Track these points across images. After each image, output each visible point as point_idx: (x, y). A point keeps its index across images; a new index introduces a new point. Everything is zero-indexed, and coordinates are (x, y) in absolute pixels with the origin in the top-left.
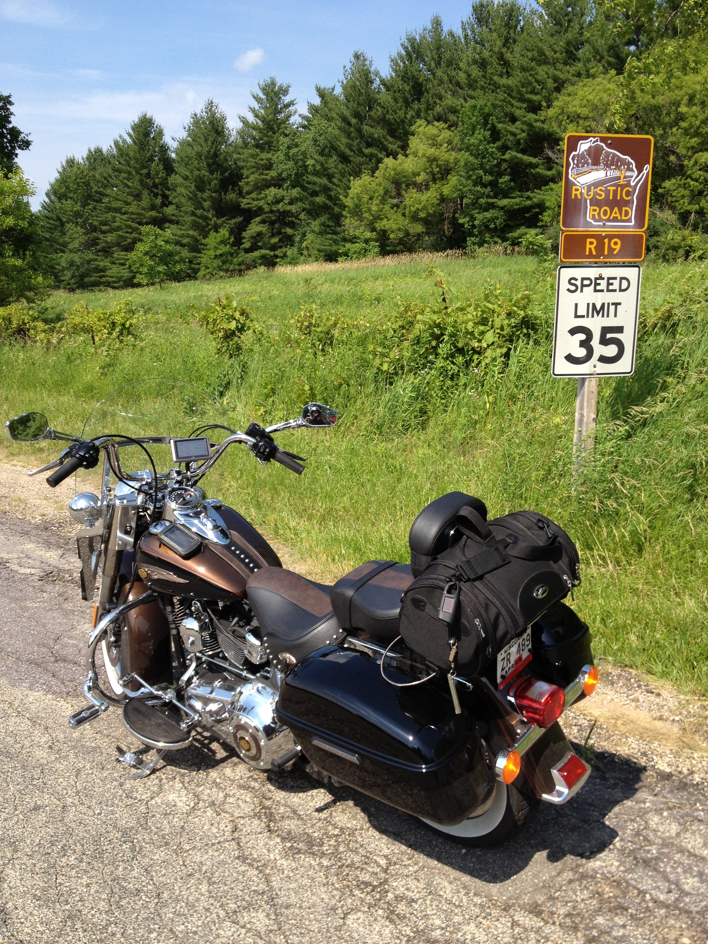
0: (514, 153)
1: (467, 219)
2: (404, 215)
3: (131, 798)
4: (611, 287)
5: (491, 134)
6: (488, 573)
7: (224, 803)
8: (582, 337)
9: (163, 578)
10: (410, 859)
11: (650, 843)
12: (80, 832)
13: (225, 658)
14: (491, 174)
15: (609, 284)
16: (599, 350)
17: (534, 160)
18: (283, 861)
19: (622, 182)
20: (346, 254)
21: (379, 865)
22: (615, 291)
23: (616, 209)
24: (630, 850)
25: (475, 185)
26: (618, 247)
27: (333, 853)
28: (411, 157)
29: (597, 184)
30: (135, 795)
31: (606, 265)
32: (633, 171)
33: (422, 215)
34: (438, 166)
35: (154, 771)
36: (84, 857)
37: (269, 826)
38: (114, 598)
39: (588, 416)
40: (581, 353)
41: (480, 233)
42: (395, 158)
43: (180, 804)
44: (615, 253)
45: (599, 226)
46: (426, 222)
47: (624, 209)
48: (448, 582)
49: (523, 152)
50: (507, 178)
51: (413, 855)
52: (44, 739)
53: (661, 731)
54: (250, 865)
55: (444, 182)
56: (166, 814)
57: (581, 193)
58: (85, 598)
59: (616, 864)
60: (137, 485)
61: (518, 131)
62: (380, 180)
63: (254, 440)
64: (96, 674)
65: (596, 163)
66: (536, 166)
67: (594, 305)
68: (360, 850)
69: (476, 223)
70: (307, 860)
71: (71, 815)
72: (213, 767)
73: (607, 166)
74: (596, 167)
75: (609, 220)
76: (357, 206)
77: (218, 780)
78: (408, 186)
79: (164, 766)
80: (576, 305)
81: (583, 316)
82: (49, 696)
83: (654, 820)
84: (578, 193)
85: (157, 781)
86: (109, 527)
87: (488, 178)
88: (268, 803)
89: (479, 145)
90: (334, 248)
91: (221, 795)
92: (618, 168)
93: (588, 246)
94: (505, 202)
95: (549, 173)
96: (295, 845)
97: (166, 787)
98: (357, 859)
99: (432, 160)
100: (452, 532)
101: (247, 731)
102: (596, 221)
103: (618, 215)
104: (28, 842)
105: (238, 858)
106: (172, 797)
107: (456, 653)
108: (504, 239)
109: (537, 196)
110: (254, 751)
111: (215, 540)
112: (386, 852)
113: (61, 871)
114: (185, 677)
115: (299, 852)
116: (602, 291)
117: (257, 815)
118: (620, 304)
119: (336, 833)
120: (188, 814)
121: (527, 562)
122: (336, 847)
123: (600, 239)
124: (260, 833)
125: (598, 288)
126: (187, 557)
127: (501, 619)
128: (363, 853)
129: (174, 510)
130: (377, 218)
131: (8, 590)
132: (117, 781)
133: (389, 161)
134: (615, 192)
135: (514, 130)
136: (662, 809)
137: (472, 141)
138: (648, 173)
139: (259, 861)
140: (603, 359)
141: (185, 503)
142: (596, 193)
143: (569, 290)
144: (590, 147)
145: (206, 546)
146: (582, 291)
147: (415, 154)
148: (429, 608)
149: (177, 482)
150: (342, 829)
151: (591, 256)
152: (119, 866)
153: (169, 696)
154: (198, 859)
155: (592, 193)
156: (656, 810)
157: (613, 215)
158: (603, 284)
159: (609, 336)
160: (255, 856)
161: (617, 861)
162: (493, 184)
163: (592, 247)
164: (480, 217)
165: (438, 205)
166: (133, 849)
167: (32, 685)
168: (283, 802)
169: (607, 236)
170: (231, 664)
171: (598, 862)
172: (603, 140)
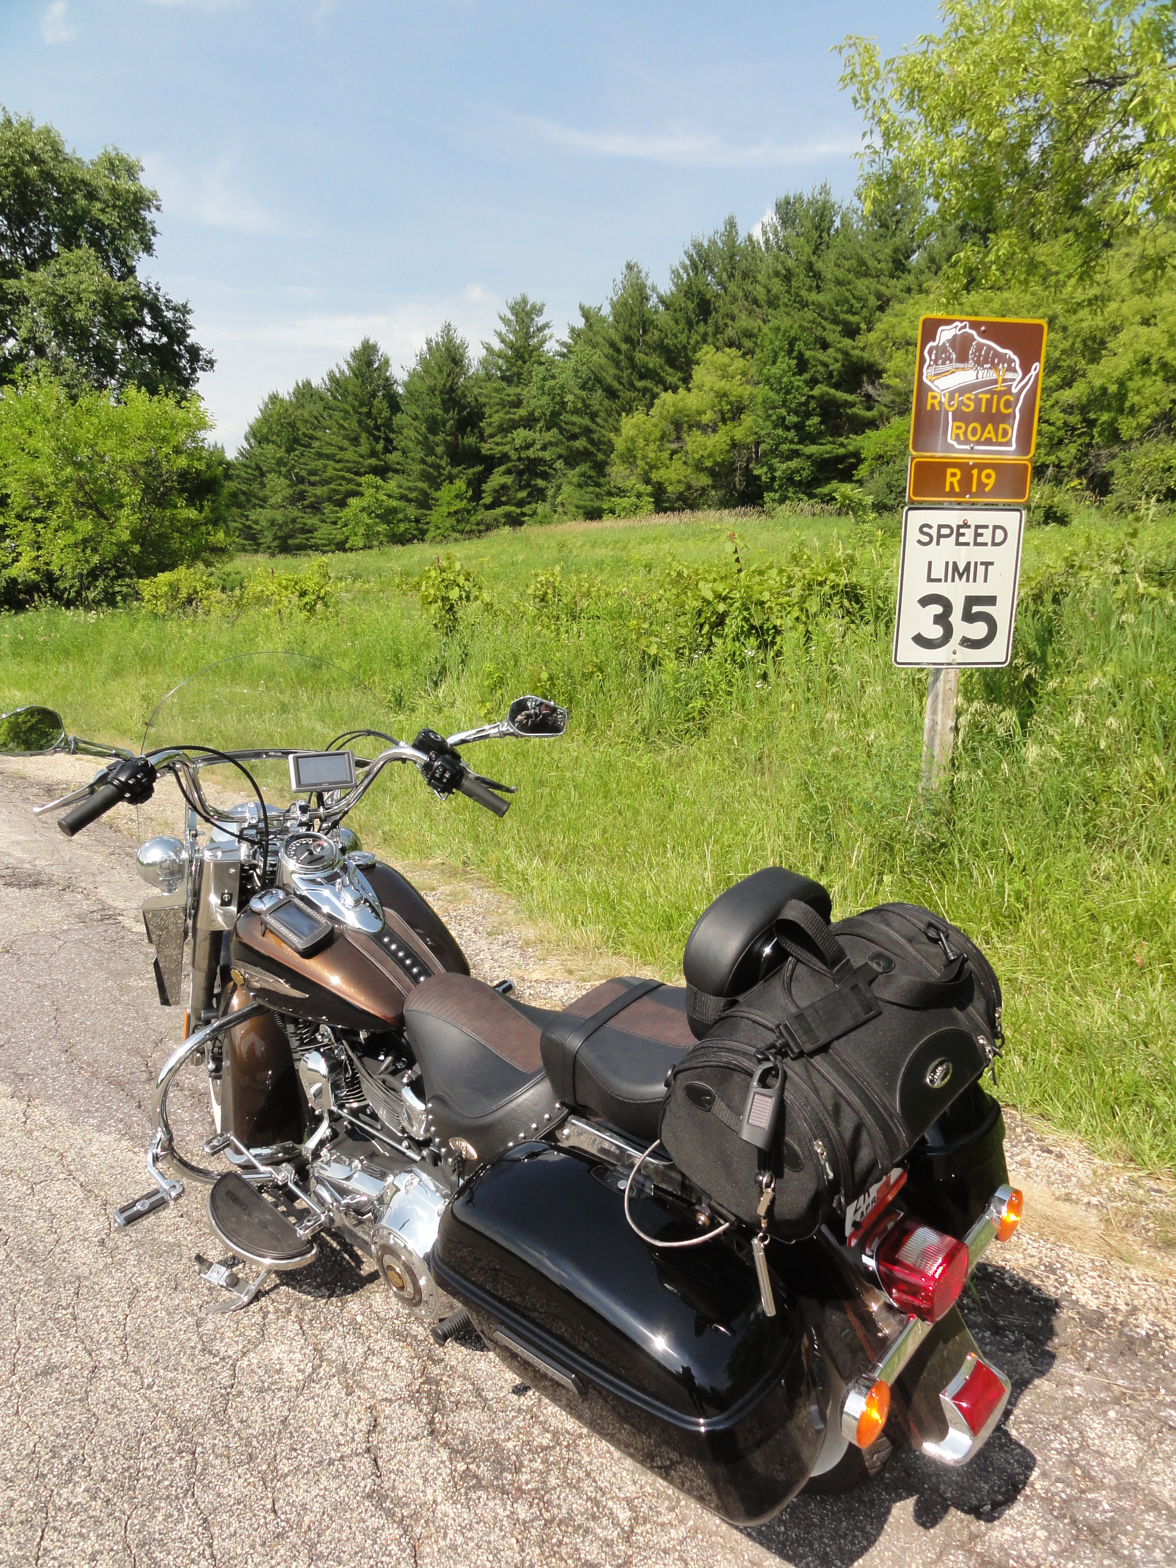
0: (826, 389)
2: (685, 463)
3: (210, 1352)
4: (980, 540)
5: (797, 365)
6: (838, 1038)
7: (362, 1367)
8: (938, 609)
9: (268, 987)
10: (672, 1509)
11: (1098, 1486)
12: (108, 1428)
13: (374, 1116)
14: (796, 413)
15: (977, 535)
16: (961, 628)
17: (850, 398)
18: (446, 1508)
19: (999, 387)
20: (612, 511)
21: (616, 1524)
22: (986, 544)
23: (990, 427)
24: (1064, 1501)
25: (775, 427)
26: (991, 482)
27: (537, 1490)
28: (695, 391)
29: (963, 390)
30: (217, 1346)
31: (973, 507)
32: (1015, 371)
33: (708, 464)
34: (728, 403)
35: (257, 1296)
36: (102, 1486)
37: (431, 1422)
38: (214, 1000)
39: (943, 724)
40: (936, 632)
41: (781, 487)
42: (675, 392)
43: (289, 1368)
44: (987, 489)
45: (964, 451)
46: (711, 472)
47: (1001, 426)
48: (760, 1061)
49: (837, 386)
50: (816, 420)
51: (678, 1501)
52: (96, 1226)
53: (1071, 1223)
54: (390, 1514)
55: (736, 423)
56: (261, 1391)
57: (940, 403)
58: (165, 1001)
59: (1042, 1534)
60: (234, 828)
61: (831, 361)
62: (656, 419)
63: (425, 758)
64: (169, 1132)
65: (963, 358)
66: (852, 405)
67: (955, 564)
68: (586, 1485)
69: (777, 474)
70: (491, 1504)
71: (100, 1390)
72: (355, 1289)
73: (979, 363)
74: (961, 365)
75: (978, 443)
76: (630, 450)
77: (359, 1318)
78: (690, 427)
79: (276, 1287)
80: (930, 563)
81: (939, 580)
82: (125, 1143)
83: (1095, 1427)
84: (936, 402)
85: (258, 1318)
86: (196, 894)
87: (793, 419)
88: (435, 1371)
89: (782, 376)
90: (597, 504)
91: (360, 1350)
92: (994, 366)
93: (949, 479)
94: (812, 449)
95: (869, 414)
96: (473, 1467)
97: (272, 1330)
98: (579, 1505)
99: (722, 395)
100: (767, 950)
101: (399, 1258)
102: (960, 443)
103: (992, 435)
104: (15, 1445)
105: (369, 1496)
106: (277, 1352)
107: (773, 1201)
108: (811, 496)
109: (854, 442)
110: (410, 1288)
111: (358, 925)
112: (630, 1490)
113: (54, 1517)
114: (312, 1143)
115: (479, 1486)
116: (967, 544)
117: (414, 1399)
118: (992, 564)
119: (545, 1442)
120: (299, 1391)
122: (543, 1476)
123: (966, 469)
124: (415, 1438)
125: (962, 539)
126: (309, 953)
127: (865, 1137)
128: (590, 1490)
129: (293, 872)
130: (653, 467)
131: (109, 959)
132: (193, 1314)
133: (667, 397)
134: (989, 402)
135: (826, 359)
136: (1103, 1402)
137: (773, 371)
138: (1037, 376)
139: (407, 1505)
140: (969, 643)
141: (313, 860)
143: (919, 542)
144: (955, 336)
145: (342, 935)
146: (938, 543)
147: (700, 388)
148: (720, 1108)
149: (301, 824)
150: (555, 1434)
151: (952, 493)
152: (158, 1509)
153: (285, 1174)
154: (299, 1496)
155: (955, 403)
156: (1093, 1403)
157: (986, 435)
158: (969, 535)
159: (975, 609)
160: (401, 1493)
161: (1043, 1528)
162: (799, 427)
163: (955, 480)
164: (782, 468)
165: (728, 451)
166: (190, 1471)
167: (103, 1122)
168: (461, 1369)
169: (975, 466)
170: (384, 1129)
171: (1008, 1530)
172: (974, 325)
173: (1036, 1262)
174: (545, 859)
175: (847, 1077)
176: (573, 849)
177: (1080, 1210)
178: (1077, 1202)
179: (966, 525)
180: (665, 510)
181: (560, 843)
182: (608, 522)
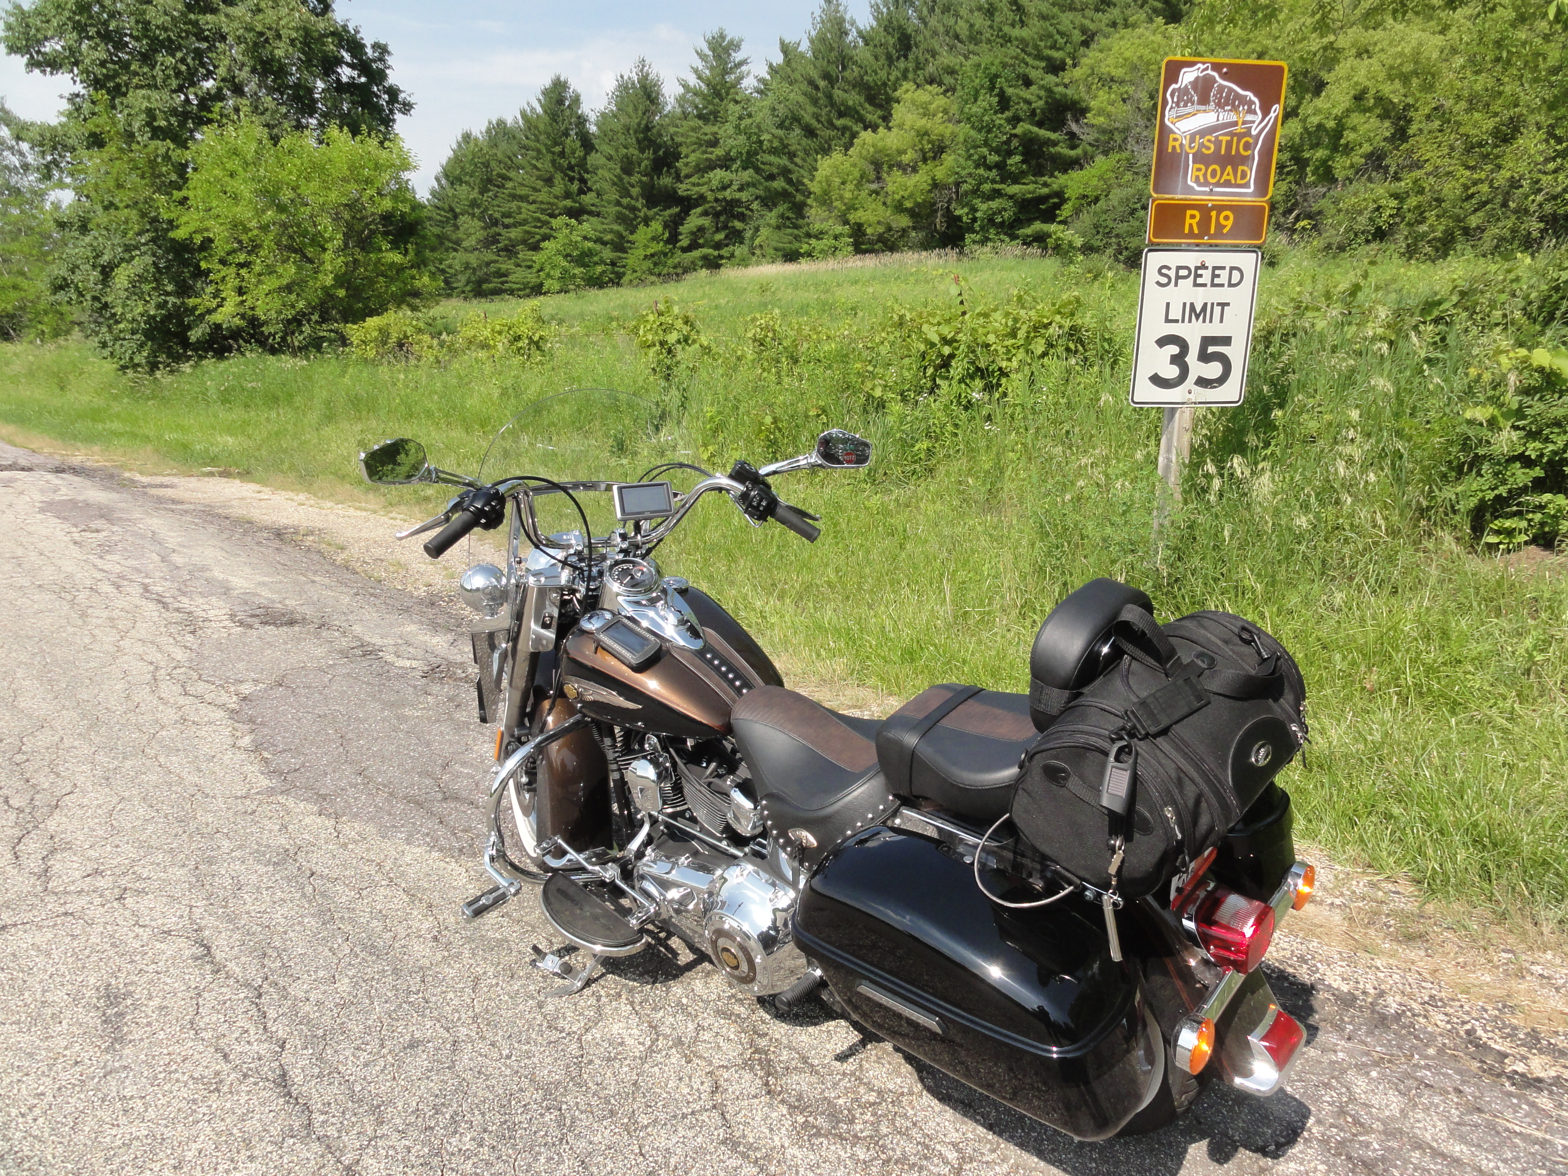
0: (1028, 127)
1: (966, 210)
2: (884, 204)
3: (556, 1029)
4: (1217, 281)
5: (999, 102)
6: (1176, 723)
7: (696, 1040)
8: (1175, 350)
9: (601, 699)
10: (993, 1151)
11: (1369, 1131)
12: (479, 1090)
13: (693, 820)
14: (997, 151)
15: (1214, 276)
16: (1197, 368)
17: (1054, 136)
18: (794, 1151)
19: (1239, 129)
20: (809, 255)
21: (946, 1162)
22: (1222, 285)
23: (1229, 169)
24: (1339, 1142)
25: (977, 166)
26: (1229, 223)
27: (871, 1137)
28: (895, 130)
29: (1204, 132)
30: (561, 1023)
31: (1211, 249)
32: (1255, 113)
33: (908, 204)
34: (929, 142)
35: (588, 983)
36: (486, 1136)
37: (767, 1084)
38: (526, 721)
39: (1178, 462)
40: (1172, 372)
41: (982, 228)
42: (875, 130)
43: (629, 1041)
44: (1225, 231)
45: (1204, 193)
46: (912, 213)
47: (1240, 168)
48: (1115, 741)
49: (1040, 124)
50: (1018, 158)
51: (998, 1145)
52: (426, 925)
54: (745, 1156)
55: (937, 162)
56: (609, 1059)
57: (1181, 145)
58: (484, 720)
59: (1322, 1168)
60: (560, 554)
61: (1033, 98)
62: (855, 159)
63: (742, 488)
64: (501, 836)
65: (1204, 100)
66: (1055, 144)
67: (1192, 305)
68: (914, 1132)
69: (978, 215)
70: (833, 1148)
71: (465, 1059)
72: (675, 977)
73: (1220, 105)
74: (1203, 107)
75: (1218, 184)
76: (826, 193)
77: (684, 1001)
78: (891, 167)
79: (603, 975)
80: (1168, 304)
81: (1177, 321)
82: (435, 854)
83: (1360, 1085)
84: (1177, 144)
85: (592, 1001)
86: (519, 616)
87: (994, 158)
88: (762, 1043)
89: (984, 115)
90: (796, 245)
91: (691, 1026)
92: (1235, 109)
93: (1188, 221)
94: (1014, 189)
95: (1073, 153)
96: (811, 1119)
97: (608, 1010)
98: (910, 1148)
99: (923, 134)
100: (1105, 650)
101: (734, 940)
102: (1200, 184)
103: (1231, 177)
104: (400, 1105)
105: (724, 1142)
106: (616, 1028)
107: (1123, 862)
108: (1013, 237)
109: (1058, 181)
110: (744, 967)
111: (681, 643)
112: (954, 1136)
113: (450, 1161)
114: (634, 845)
115: (818, 1134)
116: (1204, 285)
117: (747, 1065)
118: (1228, 304)
119: (872, 1099)
120: (643, 1059)
121: (1238, 704)
122: (876, 1125)
123: (1205, 210)
124: (755, 1097)
125: (1199, 281)
126: (640, 668)
127: (1204, 805)
128: (919, 1137)
129: (617, 594)
130: (851, 208)
131: (380, 691)
132: (533, 998)
133: (866, 136)
134: (1229, 144)
135: (1028, 97)
136: (1364, 1065)
137: (974, 109)
138: (1277, 117)
139: (757, 1149)
140: (1202, 382)
141: (634, 584)
142: (1202, 145)
143: (1158, 283)
144: (1197, 78)
145: (669, 652)
147: (901, 126)
148: (1075, 783)
149: (622, 551)
150: (880, 1092)
151: (1191, 235)
152: (539, 1153)
153: (610, 873)
154: (662, 1143)
155: (1196, 145)
156: (1356, 1065)
157: (1225, 177)
158: (1206, 276)
159: (1211, 349)
160: (751, 1140)
161: (1323, 1163)
162: (1000, 166)
163: (1194, 222)
164: (983, 208)
165: (930, 191)
166: (560, 1124)
167: (411, 835)
168: (785, 1041)
169: (1214, 207)
170: (703, 830)
171: (1292, 1165)
172: (1216, 67)
173: (1288, 954)
174: (781, 598)
175: (1185, 755)
176: (808, 587)
177: (1325, 911)
178: (1321, 903)
179: (1203, 267)
180: (865, 252)
181: (796, 581)
182: (805, 265)
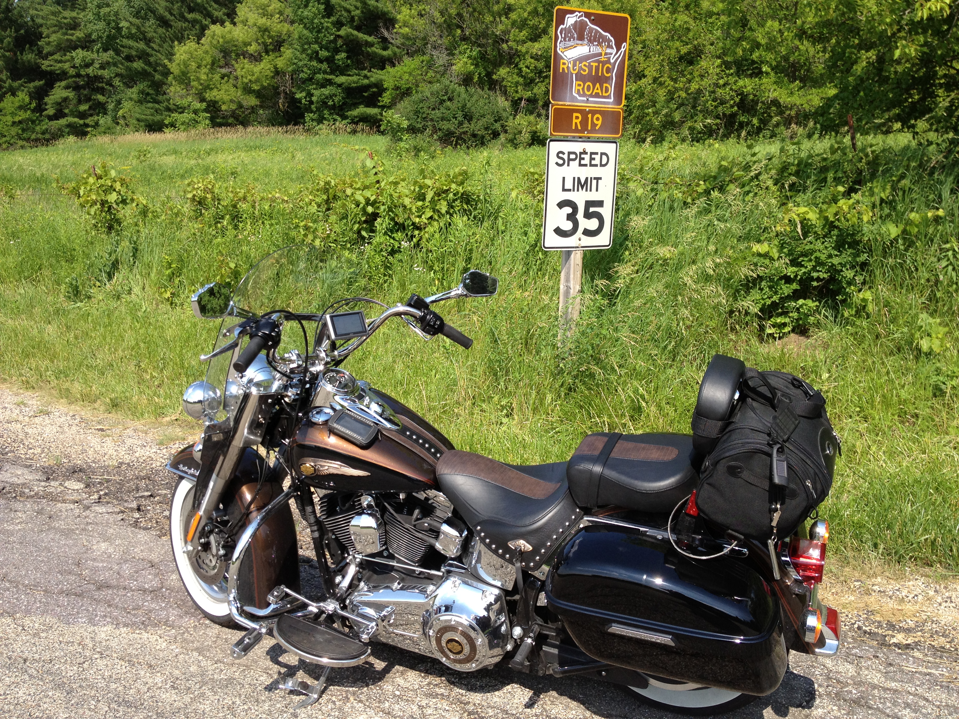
0: (350, 30)
1: (304, 94)
2: (235, 86)
4: (593, 162)
5: (325, 9)
8: (569, 210)
14: (327, 49)
15: (592, 159)
16: (585, 224)
17: (370, 39)
19: (603, 58)
20: (172, 125)
22: (597, 165)
23: (598, 85)
25: (311, 59)
26: (599, 123)
28: (240, 26)
29: (582, 59)
31: (588, 140)
32: (612, 48)
33: (256, 87)
34: (269, 37)
39: (574, 288)
40: (568, 226)
41: (318, 109)
42: (222, 23)
44: (597, 128)
45: (583, 101)
46: (258, 94)
47: (605, 85)
49: (358, 29)
50: (343, 55)
55: (277, 54)
57: (568, 67)
61: (352, 8)
62: (207, 47)
65: (581, 38)
66: (372, 45)
67: (579, 178)
69: (314, 99)
72: (380, 679)
73: (591, 41)
74: (580, 42)
75: (591, 96)
76: (184, 74)
77: (398, 693)
78: (238, 55)
79: (326, 688)
80: (564, 178)
81: (570, 190)
84: (565, 67)
85: (331, 705)
87: (324, 53)
88: (470, 708)
89: (313, 19)
90: (158, 118)
91: (414, 707)
92: (600, 44)
93: (574, 121)
94: (342, 79)
95: (385, 53)
97: (347, 709)
99: (265, 30)
101: (456, 630)
102: (580, 95)
103: (599, 91)
108: (344, 117)
109: (376, 75)
114: (346, 582)
116: (586, 165)
118: (600, 178)
123: (584, 113)
125: (583, 162)
130: (208, 88)
133: (216, 29)
134: (597, 68)
135: (348, 6)
137: (306, 13)
138: (625, 51)
140: (587, 233)
142: (581, 68)
143: (557, 164)
144: (576, 22)
146: (568, 165)
147: (245, 22)
151: (576, 130)
153: (331, 607)
155: (577, 68)
157: (595, 91)
158: (587, 159)
159: (592, 209)
161: (834, 705)
162: (330, 60)
163: (578, 121)
164: (318, 94)
165: (273, 77)
168: (485, 704)
169: (590, 111)
172: (587, 15)
179: (585, 153)
180: (220, 125)
182: (168, 135)
